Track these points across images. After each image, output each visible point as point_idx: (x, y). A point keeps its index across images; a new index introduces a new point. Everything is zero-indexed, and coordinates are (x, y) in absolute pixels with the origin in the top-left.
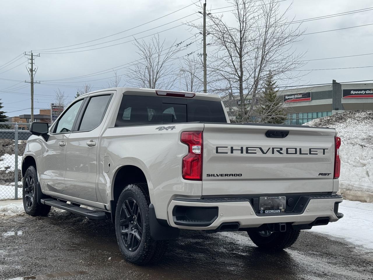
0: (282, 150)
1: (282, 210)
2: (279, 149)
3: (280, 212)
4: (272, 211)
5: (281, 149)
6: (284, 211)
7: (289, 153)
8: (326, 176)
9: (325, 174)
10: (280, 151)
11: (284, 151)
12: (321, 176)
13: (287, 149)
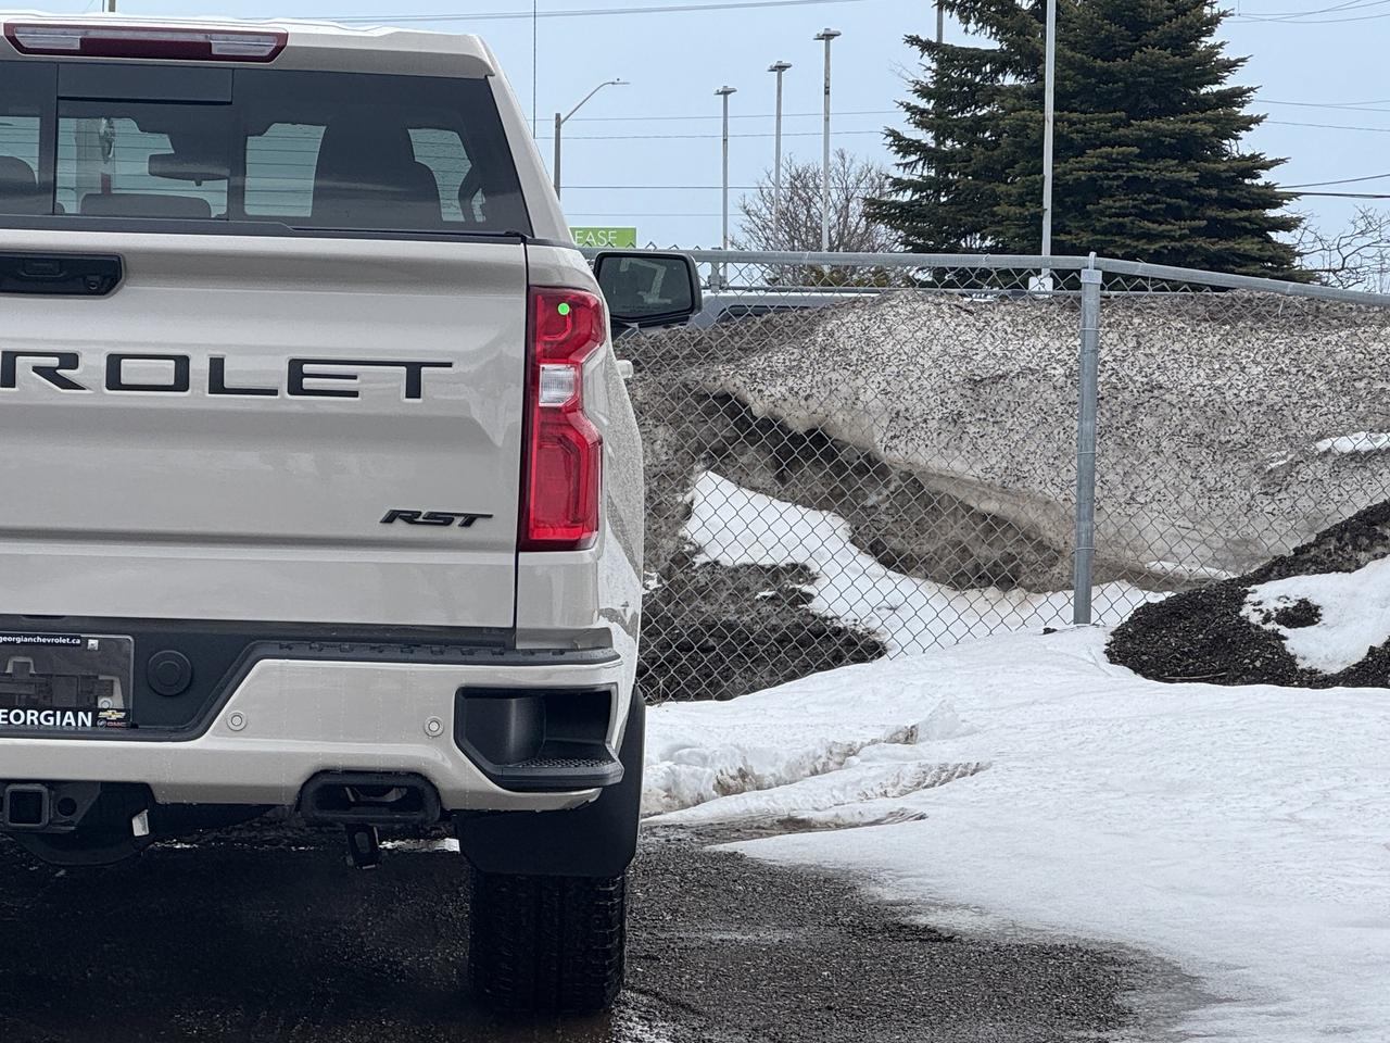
0: (75, 366)
1: (102, 715)
2: (55, 361)
3: (89, 724)
4: (31, 716)
5: (70, 360)
6: (118, 720)
7: (125, 380)
8: (454, 531)
9: (445, 520)
10: (60, 369)
11: (92, 368)
12: (400, 529)
13: (114, 362)
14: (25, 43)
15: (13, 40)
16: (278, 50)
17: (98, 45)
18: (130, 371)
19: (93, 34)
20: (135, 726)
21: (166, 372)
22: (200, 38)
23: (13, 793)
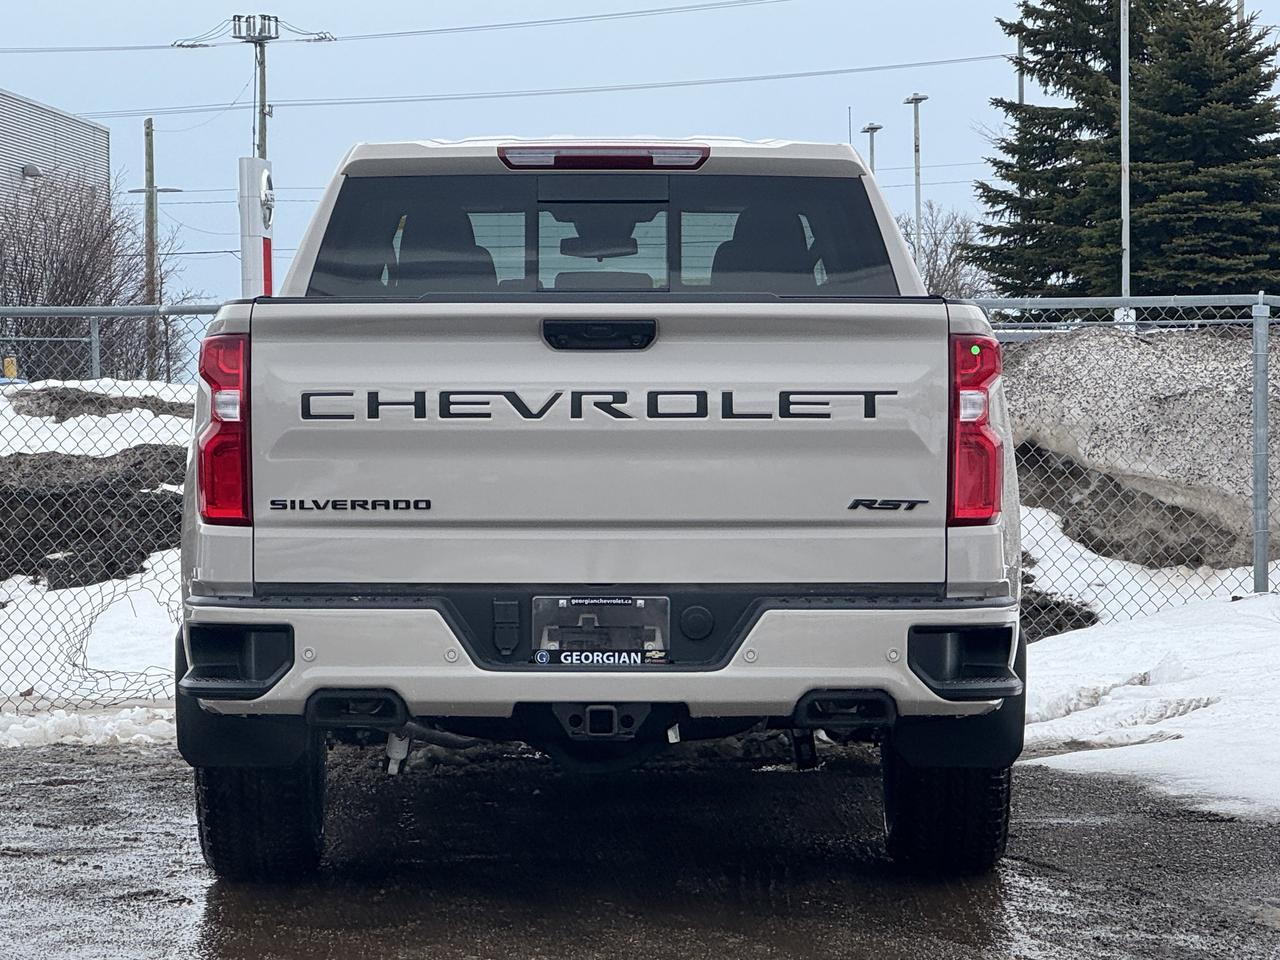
0: (624, 401)
1: (648, 654)
2: (610, 398)
3: (639, 661)
4: (597, 657)
5: (621, 397)
6: (660, 658)
7: (661, 410)
8: (901, 514)
9: (894, 505)
10: (613, 403)
11: (637, 402)
12: (862, 513)
13: (653, 397)
14: (513, 161)
15: (504, 160)
16: (703, 160)
17: (569, 161)
18: (664, 404)
19: (564, 153)
20: (672, 662)
21: (690, 403)
22: (644, 153)
23: (592, 712)
